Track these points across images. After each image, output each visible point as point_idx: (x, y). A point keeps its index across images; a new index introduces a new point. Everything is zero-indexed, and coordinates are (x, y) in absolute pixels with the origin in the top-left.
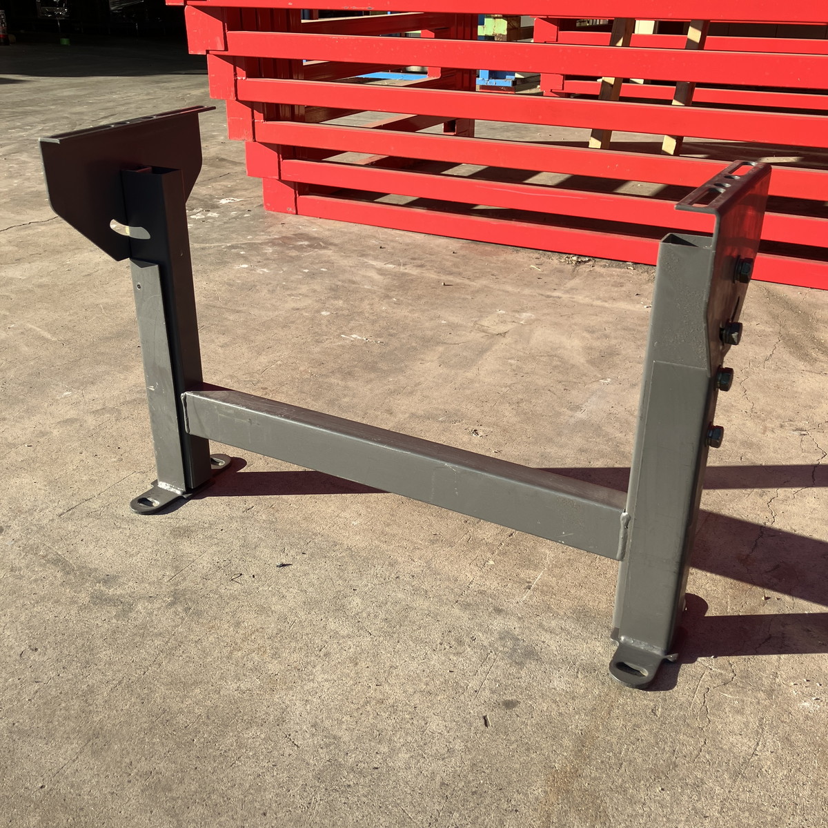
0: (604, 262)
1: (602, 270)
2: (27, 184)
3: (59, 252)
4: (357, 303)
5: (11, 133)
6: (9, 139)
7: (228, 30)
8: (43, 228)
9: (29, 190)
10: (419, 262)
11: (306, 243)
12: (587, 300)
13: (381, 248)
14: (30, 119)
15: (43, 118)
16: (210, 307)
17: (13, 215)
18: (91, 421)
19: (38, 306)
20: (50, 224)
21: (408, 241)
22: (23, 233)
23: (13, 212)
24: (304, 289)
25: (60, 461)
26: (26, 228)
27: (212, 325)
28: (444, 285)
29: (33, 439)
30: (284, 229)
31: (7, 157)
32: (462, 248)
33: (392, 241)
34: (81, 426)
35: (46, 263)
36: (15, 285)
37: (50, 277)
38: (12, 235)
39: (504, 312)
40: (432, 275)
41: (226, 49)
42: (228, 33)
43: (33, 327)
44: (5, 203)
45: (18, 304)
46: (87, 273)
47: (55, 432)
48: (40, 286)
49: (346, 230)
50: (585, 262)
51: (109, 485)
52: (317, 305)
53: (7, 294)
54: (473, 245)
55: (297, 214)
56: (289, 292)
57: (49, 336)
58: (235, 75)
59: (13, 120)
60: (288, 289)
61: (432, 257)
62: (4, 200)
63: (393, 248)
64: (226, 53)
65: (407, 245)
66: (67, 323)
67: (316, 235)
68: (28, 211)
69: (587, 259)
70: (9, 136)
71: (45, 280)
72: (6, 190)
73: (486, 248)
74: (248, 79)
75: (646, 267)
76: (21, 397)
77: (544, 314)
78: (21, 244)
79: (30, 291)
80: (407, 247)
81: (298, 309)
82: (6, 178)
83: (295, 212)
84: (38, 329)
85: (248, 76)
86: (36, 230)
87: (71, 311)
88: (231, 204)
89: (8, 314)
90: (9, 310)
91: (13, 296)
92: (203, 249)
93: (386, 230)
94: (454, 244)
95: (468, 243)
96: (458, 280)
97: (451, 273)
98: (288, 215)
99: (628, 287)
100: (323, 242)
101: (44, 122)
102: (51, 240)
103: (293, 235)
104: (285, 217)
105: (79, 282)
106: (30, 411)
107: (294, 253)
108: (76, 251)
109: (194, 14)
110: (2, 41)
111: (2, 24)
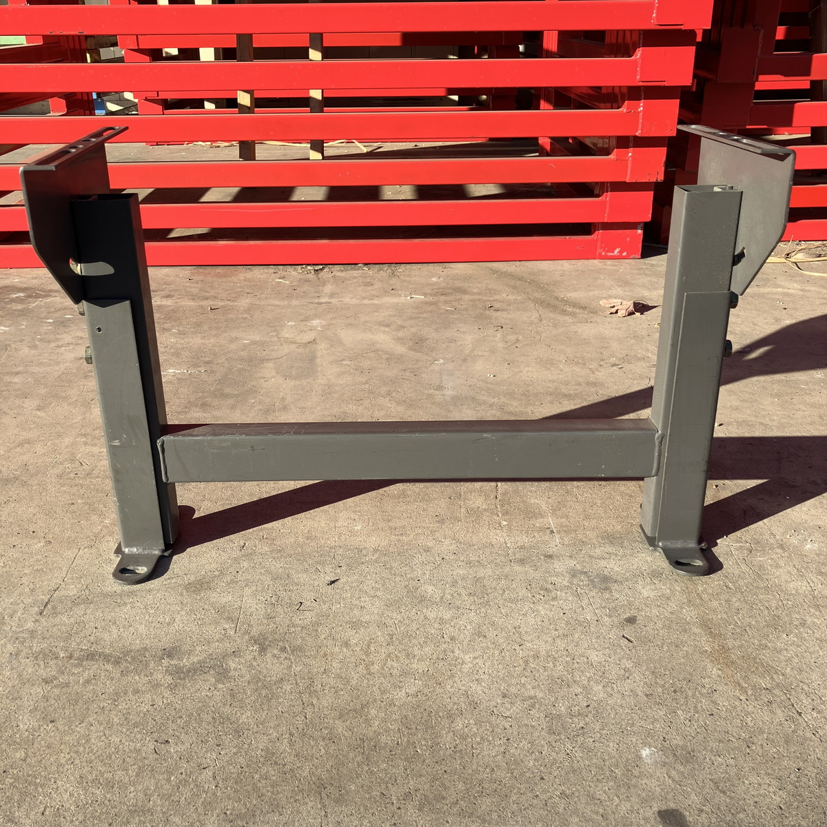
0: (337, 267)
1: (343, 274)
10: (163, 293)
11: (21, 295)
12: (354, 301)
24: (67, 338)
28: (211, 309)
32: (193, 274)
39: (294, 323)
50: (322, 269)
51: (64, 569)
54: (201, 270)
56: (54, 344)
60: (49, 341)
67: (25, 286)
77: (331, 319)
95: (194, 269)
96: (221, 304)
97: (207, 299)
99: (377, 285)
100: (39, 291)
107: (17, 306)
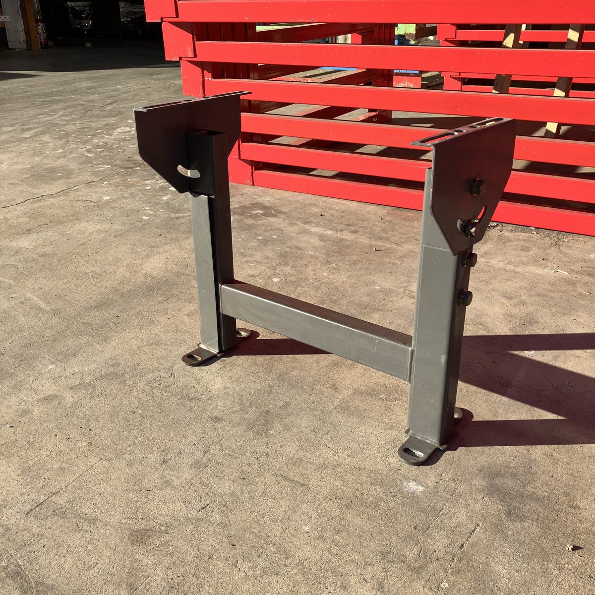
0: (510, 227)
2: (45, 161)
3: (62, 223)
4: (302, 269)
5: (41, 118)
6: (37, 123)
7: (197, 40)
8: (52, 200)
9: (46, 166)
10: (353, 228)
11: (261, 212)
12: (501, 265)
13: (321, 215)
14: (55, 106)
15: (65, 105)
16: (180, 275)
17: (31, 189)
18: (69, 398)
19: (39, 275)
20: (58, 196)
21: (343, 208)
22: (36, 205)
23: (31, 186)
24: (258, 256)
25: (36, 445)
26: (38, 201)
27: (181, 293)
28: (376, 250)
29: (16, 419)
30: (242, 199)
31: (33, 138)
32: (388, 214)
33: (330, 209)
34: (59, 403)
35: (50, 233)
36: (23, 254)
37: (51, 246)
38: (26, 207)
40: (364, 240)
41: (195, 56)
42: (197, 43)
43: (32, 296)
44: (26, 178)
45: (23, 273)
46: (81, 243)
47: (36, 412)
48: (43, 256)
49: (292, 199)
51: (77, 475)
52: (269, 272)
53: (15, 263)
54: (397, 211)
55: (253, 185)
56: (246, 259)
57: (43, 305)
58: (203, 76)
59: (43, 108)
60: (245, 256)
61: (364, 223)
62: (26, 176)
63: (331, 215)
64: (195, 59)
65: (343, 212)
66: (60, 292)
67: (269, 204)
68: (43, 185)
69: (496, 224)
70: (37, 121)
71: (47, 249)
72: (29, 166)
73: (409, 214)
74: (213, 80)
75: (547, 232)
76: (12, 371)
78: (33, 215)
79: (34, 260)
80: (342, 214)
81: (253, 276)
82: (31, 156)
83: (252, 183)
84: (36, 299)
85: (213, 77)
86: (46, 203)
87: (65, 280)
89: (13, 283)
90: (15, 279)
91: (20, 265)
92: (178, 218)
93: (325, 198)
94: (382, 211)
95: (393, 210)
96: (388, 245)
97: (381, 239)
98: (246, 186)
99: (534, 251)
100: (274, 211)
101: (65, 109)
102: (57, 212)
103: (250, 204)
104: (244, 188)
105: (74, 251)
106: (17, 387)
107: (250, 221)
108: (76, 222)
109: (170, 28)
110: (43, 46)
111: (43, 33)
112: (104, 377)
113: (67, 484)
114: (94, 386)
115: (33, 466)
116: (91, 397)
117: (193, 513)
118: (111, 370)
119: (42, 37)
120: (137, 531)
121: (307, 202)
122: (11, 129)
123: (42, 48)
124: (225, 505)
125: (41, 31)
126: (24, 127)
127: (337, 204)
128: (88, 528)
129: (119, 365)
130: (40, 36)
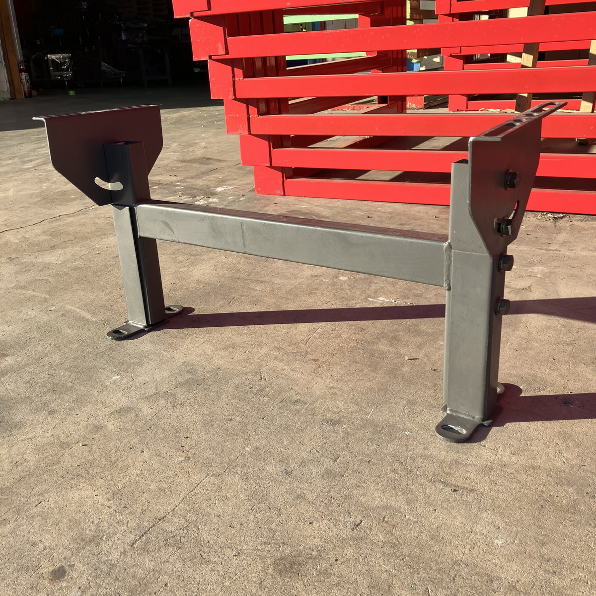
1: (582, 224)
2: (54, 186)
3: (87, 238)
6: (37, 155)
7: (229, 36)
8: (71, 219)
9: (56, 191)
13: (368, 217)
16: (236, 280)
17: (45, 210)
19: (75, 287)
20: (77, 215)
21: (389, 210)
22: (55, 224)
23: (45, 208)
26: (57, 220)
27: (242, 296)
29: (87, 436)
30: (277, 208)
31: (36, 168)
32: (440, 213)
33: (375, 211)
35: (77, 249)
36: (53, 269)
37: (82, 260)
38: (46, 226)
41: (227, 53)
42: (228, 39)
43: (73, 308)
44: (37, 201)
45: (57, 287)
46: (115, 255)
47: (111, 426)
48: (75, 269)
49: (331, 205)
50: (561, 218)
52: (334, 271)
53: (45, 278)
55: (284, 195)
57: (89, 316)
58: (234, 77)
59: (39, 143)
61: (418, 222)
62: (37, 200)
63: (379, 217)
64: (227, 57)
65: (390, 213)
66: (104, 302)
67: (307, 211)
68: (57, 207)
69: (562, 215)
71: (78, 263)
72: (38, 191)
74: (245, 79)
77: (555, 267)
78: (54, 234)
79: (66, 274)
80: (392, 215)
82: (36, 183)
83: (283, 193)
84: (78, 310)
85: (245, 77)
86: (66, 221)
87: (107, 291)
88: (227, 191)
89: (48, 296)
90: (49, 293)
91: (51, 279)
93: (366, 202)
98: (277, 196)
102: (79, 229)
103: (287, 212)
104: (275, 198)
105: (109, 263)
108: (103, 236)
109: (198, 25)
110: (27, 95)
111: (27, 83)
112: (181, 384)
113: (173, 507)
114: (173, 395)
115: (123, 488)
116: (173, 407)
117: (346, 533)
118: (188, 376)
119: (26, 87)
120: (282, 559)
121: (348, 207)
122: (10, 162)
123: (26, 97)
124: (383, 520)
125: (24, 81)
126: (24, 160)
127: (381, 206)
128: (217, 559)
129: (196, 371)
130: (23, 85)
